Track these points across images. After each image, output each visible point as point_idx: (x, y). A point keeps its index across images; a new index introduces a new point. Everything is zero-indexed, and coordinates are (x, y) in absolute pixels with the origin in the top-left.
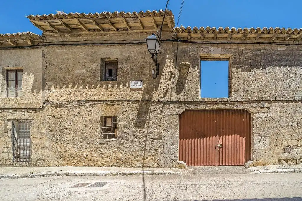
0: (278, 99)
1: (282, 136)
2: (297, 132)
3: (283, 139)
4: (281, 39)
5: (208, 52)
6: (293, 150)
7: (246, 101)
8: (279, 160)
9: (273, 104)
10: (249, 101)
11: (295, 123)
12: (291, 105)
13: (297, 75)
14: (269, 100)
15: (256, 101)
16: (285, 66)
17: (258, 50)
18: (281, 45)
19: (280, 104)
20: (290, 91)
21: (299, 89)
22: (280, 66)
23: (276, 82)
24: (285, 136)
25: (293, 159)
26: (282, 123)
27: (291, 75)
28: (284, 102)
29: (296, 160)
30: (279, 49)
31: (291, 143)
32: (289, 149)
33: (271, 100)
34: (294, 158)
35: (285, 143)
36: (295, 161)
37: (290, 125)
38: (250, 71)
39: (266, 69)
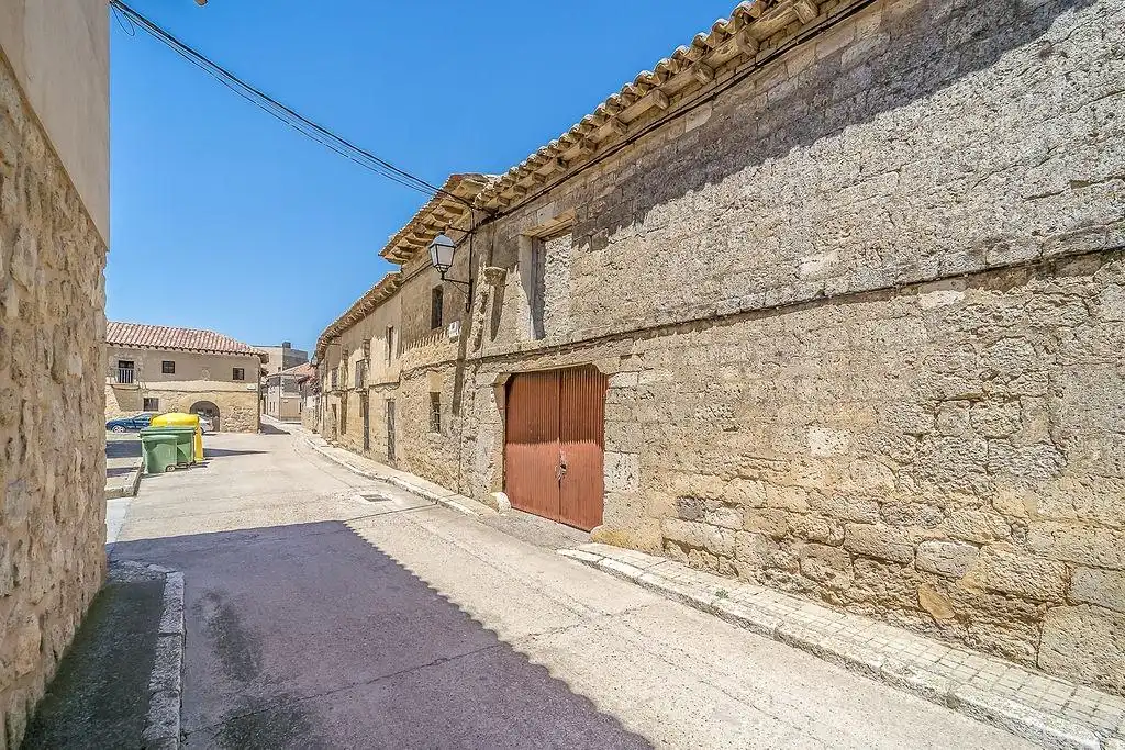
0: (665, 320)
1: (672, 454)
2: (720, 443)
3: (677, 467)
4: (690, 90)
5: (532, 224)
6: (708, 517)
7: (590, 340)
8: (665, 540)
9: (655, 342)
10: (597, 339)
11: (715, 408)
12: (706, 336)
13: (737, 208)
14: (640, 330)
15: (613, 337)
16: (698, 188)
17: (629, 165)
18: (693, 112)
19: (674, 338)
20: (708, 283)
21: (742, 266)
22: (683, 195)
23: (667, 258)
24: (682, 457)
25: (704, 548)
26: (672, 408)
27: (717, 217)
28: (685, 329)
29: (718, 556)
30: (690, 127)
31: (701, 485)
32: (692, 506)
33: (646, 326)
34: (707, 544)
35: (682, 484)
36: (713, 561)
37: (697, 415)
38: (606, 243)
39: (642, 222)
